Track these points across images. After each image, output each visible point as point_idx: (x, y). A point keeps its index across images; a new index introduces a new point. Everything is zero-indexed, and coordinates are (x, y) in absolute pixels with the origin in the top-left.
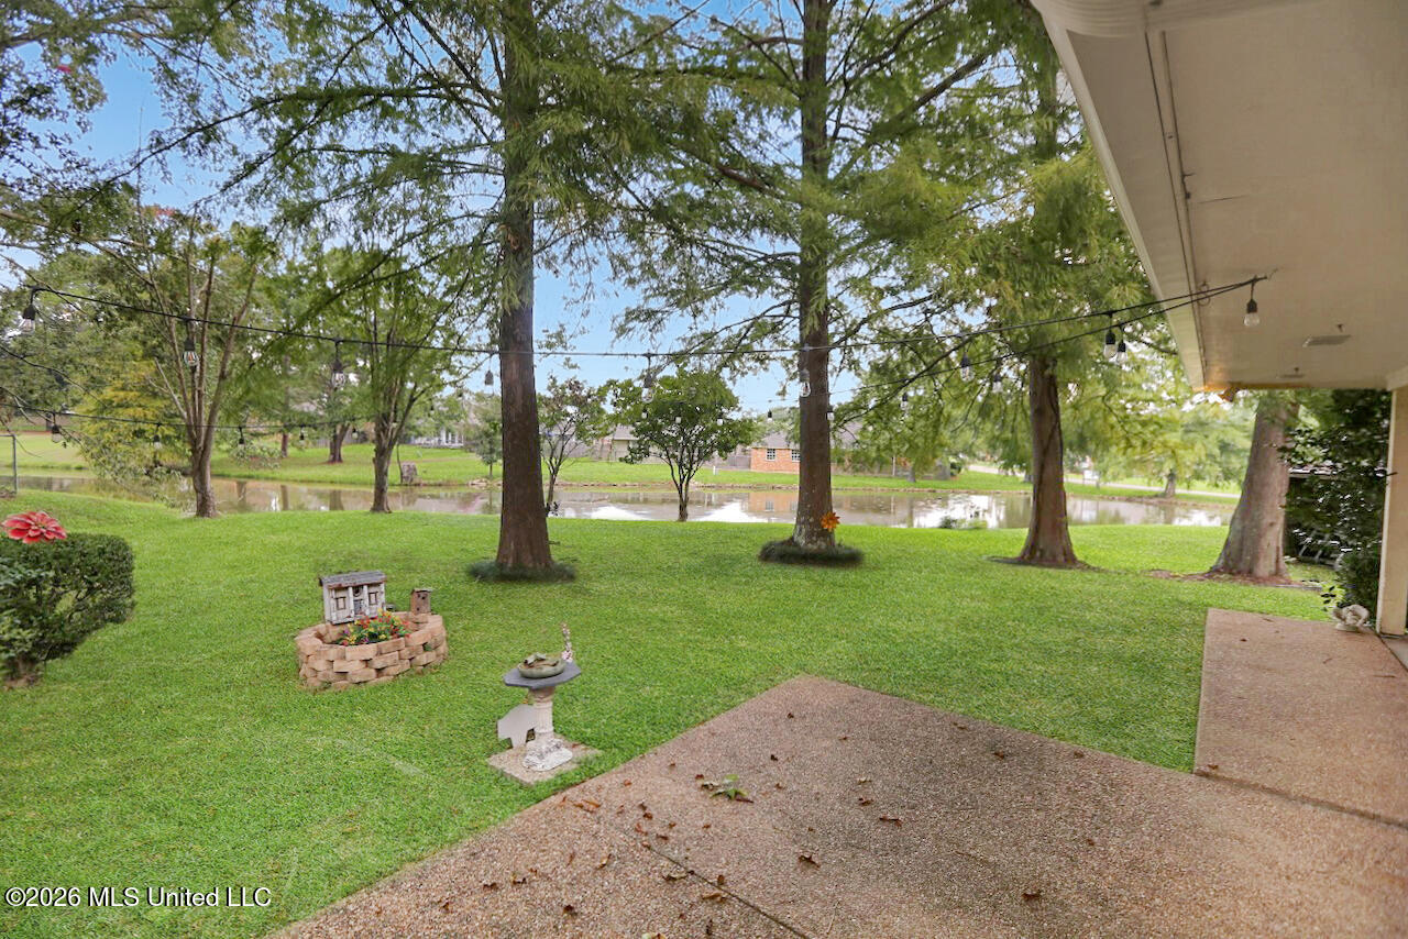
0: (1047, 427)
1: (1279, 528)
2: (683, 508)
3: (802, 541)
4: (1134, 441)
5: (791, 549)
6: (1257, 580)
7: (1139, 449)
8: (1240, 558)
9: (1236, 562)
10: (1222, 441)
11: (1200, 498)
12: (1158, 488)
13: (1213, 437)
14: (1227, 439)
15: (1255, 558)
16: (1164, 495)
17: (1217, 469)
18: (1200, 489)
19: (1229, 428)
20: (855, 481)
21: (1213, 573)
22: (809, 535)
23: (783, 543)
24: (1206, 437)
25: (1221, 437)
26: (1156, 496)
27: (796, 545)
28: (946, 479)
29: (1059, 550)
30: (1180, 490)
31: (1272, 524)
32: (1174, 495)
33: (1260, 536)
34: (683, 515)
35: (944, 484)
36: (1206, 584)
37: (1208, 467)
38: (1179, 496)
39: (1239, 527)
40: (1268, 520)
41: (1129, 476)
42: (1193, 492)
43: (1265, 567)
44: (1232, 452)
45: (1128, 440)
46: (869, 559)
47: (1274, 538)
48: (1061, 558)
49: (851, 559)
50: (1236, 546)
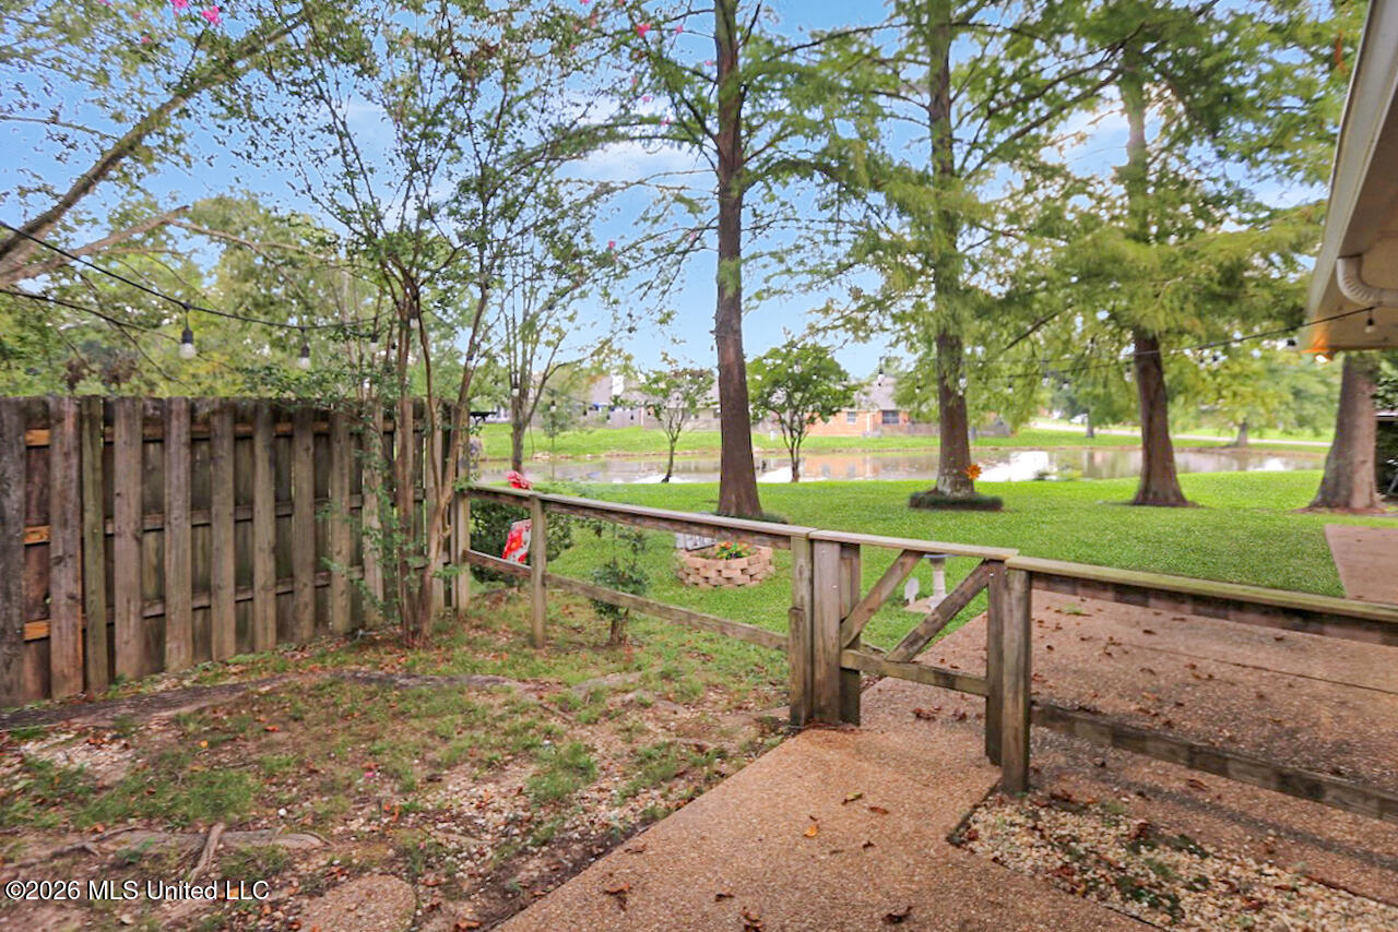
0: (1153, 384)
1: (1370, 465)
2: (795, 469)
3: (948, 490)
4: (1224, 393)
5: (939, 497)
6: (1354, 512)
7: (1229, 400)
8: (1336, 494)
9: (1334, 496)
10: (1294, 387)
11: (1275, 447)
12: (1227, 438)
13: (1285, 382)
14: (1300, 385)
15: (1350, 493)
16: (1236, 445)
17: (1291, 416)
18: (1273, 437)
19: (1299, 375)
20: (910, 441)
21: (1313, 507)
22: (953, 485)
23: (929, 493)
24: (1278, 383)
25: (1293, 383)
26: (1228, 446)
27: (942, 493)
28: (1008, 437)
29: (1170, 493)
30: (1252, 439)
31: (1364, 462)
32: (1247, 445)
33: (1353, 472)
34: (796, 476)
35: (1003, 441)
36: (1309, 516)
37: (1282, 414)
38: (1250, 446)
39: (1333, 466)
40: (1360, 458)
41: (1198, 426)
42: (1266, 441)
43: (1360, 500)
44: (1305, 398)
45: (1219, 393)
46: (1008, 503)
47: (1366, 475)
48: (1173, 499)
49: (993, 505)
50: (1332, 482)
